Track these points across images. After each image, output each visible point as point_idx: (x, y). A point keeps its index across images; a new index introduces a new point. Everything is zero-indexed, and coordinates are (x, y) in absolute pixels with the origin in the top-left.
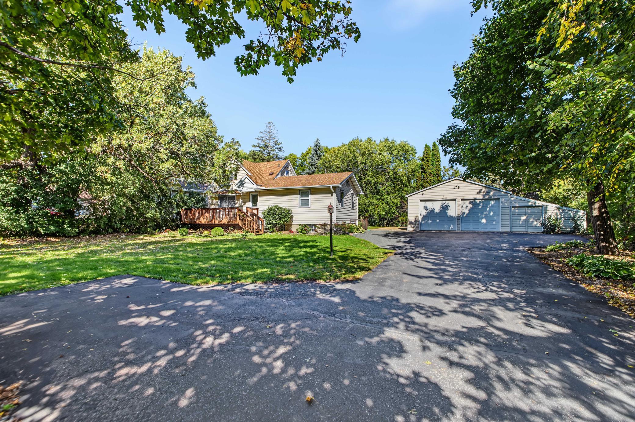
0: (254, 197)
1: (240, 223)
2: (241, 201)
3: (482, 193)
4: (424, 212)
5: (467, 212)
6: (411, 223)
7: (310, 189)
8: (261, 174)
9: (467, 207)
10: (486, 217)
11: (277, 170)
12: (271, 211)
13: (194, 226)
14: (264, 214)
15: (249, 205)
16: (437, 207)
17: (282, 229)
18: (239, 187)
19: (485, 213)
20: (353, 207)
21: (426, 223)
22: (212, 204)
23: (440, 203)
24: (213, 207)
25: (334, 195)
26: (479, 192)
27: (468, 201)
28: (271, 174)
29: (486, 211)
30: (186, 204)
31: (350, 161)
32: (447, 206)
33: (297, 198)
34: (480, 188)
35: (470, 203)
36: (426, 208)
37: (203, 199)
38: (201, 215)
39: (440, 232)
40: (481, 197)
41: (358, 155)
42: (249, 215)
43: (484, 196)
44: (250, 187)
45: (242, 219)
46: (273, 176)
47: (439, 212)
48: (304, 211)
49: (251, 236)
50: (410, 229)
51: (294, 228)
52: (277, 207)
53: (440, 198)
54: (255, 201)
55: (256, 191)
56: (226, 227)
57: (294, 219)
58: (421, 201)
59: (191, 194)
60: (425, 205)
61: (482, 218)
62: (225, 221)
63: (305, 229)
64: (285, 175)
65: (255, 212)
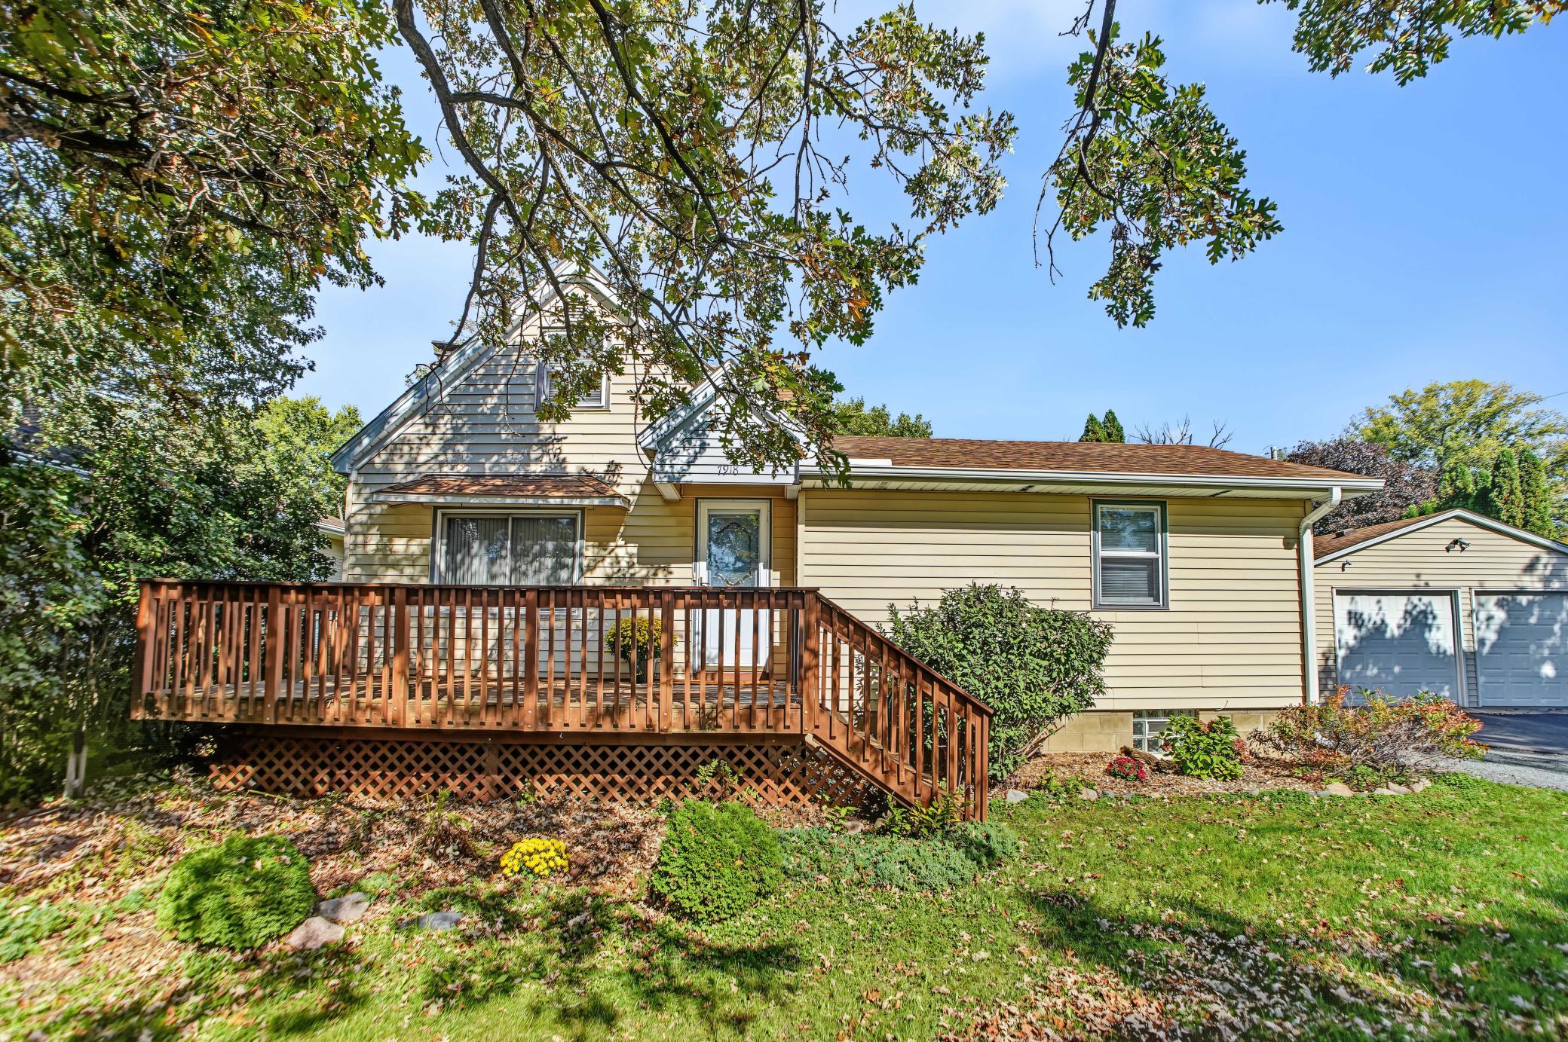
3: (1540, 570)
4: (1349, 635)
5: (1491, 636)
9: (1489, 618)
10: (1555, 657)
16: (1393, 613)
19: (1549, 642)
21: (1361, 679)
23: (1401, 603)
26: (1530, 568)
27: (1494, 599)
29: (1552, 633)
32: (1425, 615)
34: (1531, 552)
35: (1499, 604)
36: (1355, 619)
40: (1539, 586)
43: (1546, 580)
47: (1402, 637)
53: (1408, 584)
58: (1340, 592)
60: (1353, 608)
61: (1543, 660)
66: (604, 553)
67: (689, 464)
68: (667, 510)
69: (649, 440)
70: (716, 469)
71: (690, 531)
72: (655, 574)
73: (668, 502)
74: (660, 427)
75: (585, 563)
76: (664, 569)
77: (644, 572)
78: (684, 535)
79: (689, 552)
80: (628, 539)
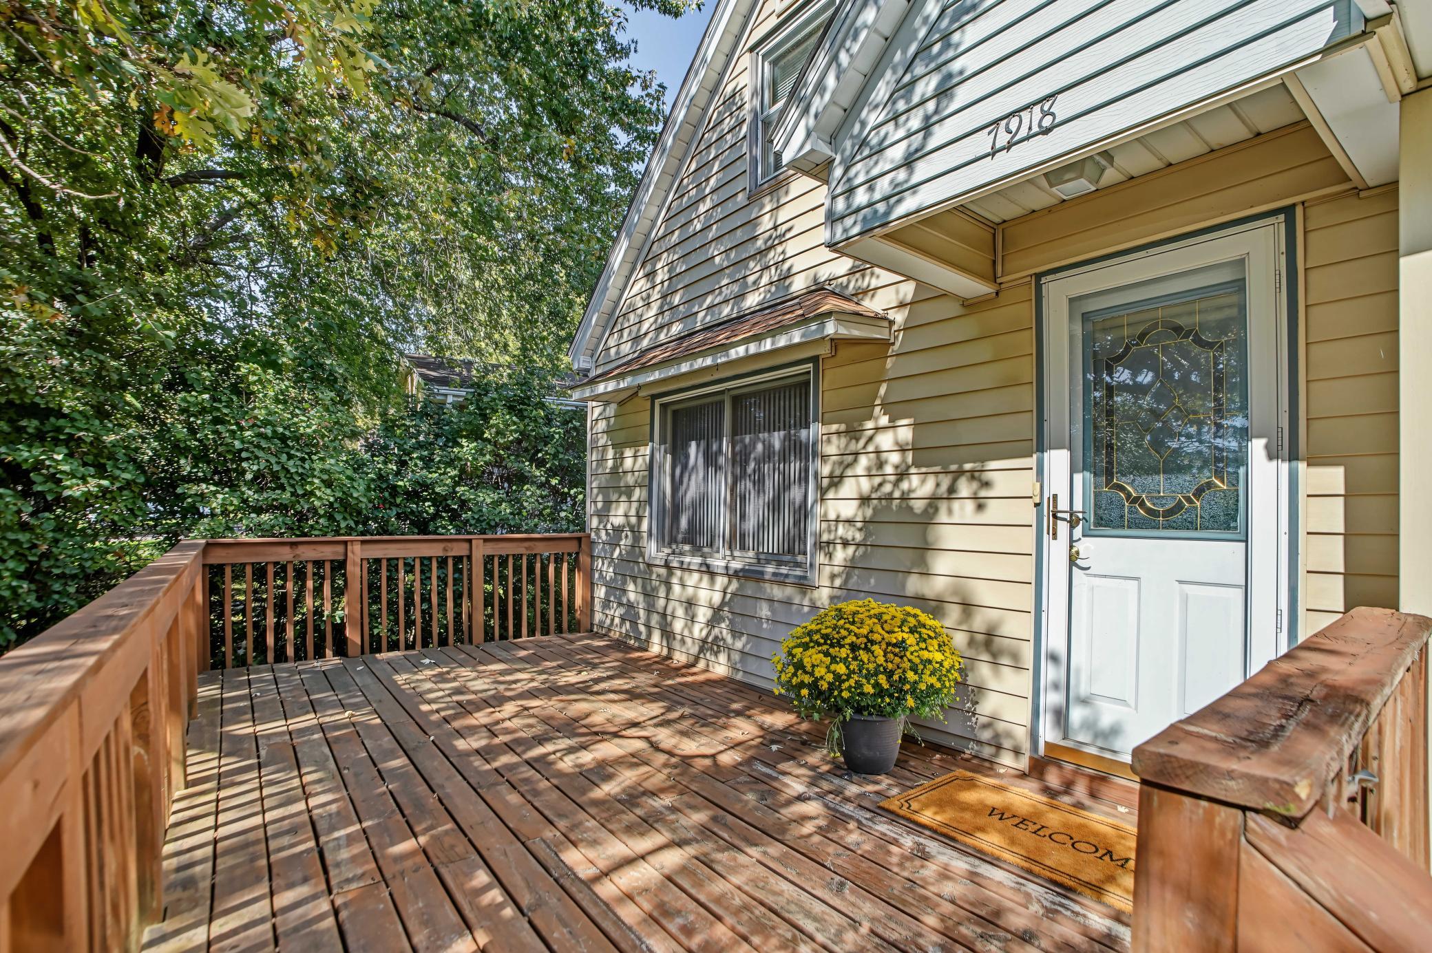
66: (853, 447)
67: (909, 162)
68: (968, 327)
69: (800, 134)
70: (982, 142)
71: (1027, 370)
72: (952, 490)
73: (970, 306)
74: (820, 87)
75: (826, 470)
76: (973, 475)
77: (928, 488)
78: (1011, 384)
79: (1025, 426)
80: (895, 410)
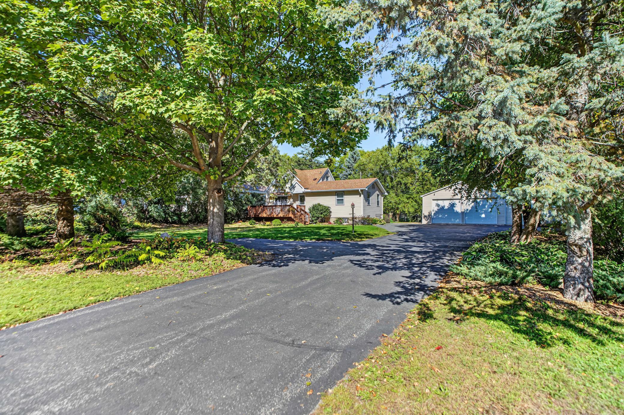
0: (302, 198)
1: (292, 217)
2: (292, 200)
4: (436, 209)
5: (470, 209)
6: (425, 216)
7: (344, 192)
8: (307, 179)
9: (470, 205)
10: (486, 212)
11: (319, 177)
12: (315, 208)
13: (258, 219)
14: (310, 210)
15: (298, 203)
16: (446, 205)
17: (322, 221)
18: (291, 189)
19: (484, 210)
20: (378, 204)
21: (438, 218)
22: (269, 202)
23: (449, 202)
24: (270, 204)
25: (362, 196)
27: (471, 200)
28: (315, 180)
29: (485, 208)
30: (251, 202)
31: (382, 164)
32: (454, 204)
33: (334, 199)
35: (472, 202)
36: (438, 205)
37: (262, 199)
38: (263, 211)
39: (447, 225)
41: (389, 159)
42: (299, 210)
44: (299, 190)
45: (294, 213)
46: (317, 181)
47: (448, 209)
48: (340, 207)
49: (301, 225)
50: (424, 222)
51: (332, 221)
52: (319, 205)
53: (449, 198)
54: (302, 200)
55: (304, 193)
56: (282, 219)
57: (332, 214)
58: (434, 200)
59: (253, 195)
60: (437, 203)
61: (482, 214)
62: (281, 215)
63: (340, 220)
64: (325, 180)
65: (303, 208)
